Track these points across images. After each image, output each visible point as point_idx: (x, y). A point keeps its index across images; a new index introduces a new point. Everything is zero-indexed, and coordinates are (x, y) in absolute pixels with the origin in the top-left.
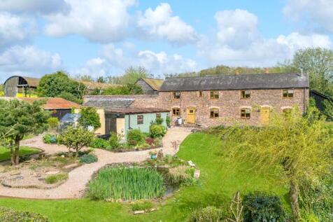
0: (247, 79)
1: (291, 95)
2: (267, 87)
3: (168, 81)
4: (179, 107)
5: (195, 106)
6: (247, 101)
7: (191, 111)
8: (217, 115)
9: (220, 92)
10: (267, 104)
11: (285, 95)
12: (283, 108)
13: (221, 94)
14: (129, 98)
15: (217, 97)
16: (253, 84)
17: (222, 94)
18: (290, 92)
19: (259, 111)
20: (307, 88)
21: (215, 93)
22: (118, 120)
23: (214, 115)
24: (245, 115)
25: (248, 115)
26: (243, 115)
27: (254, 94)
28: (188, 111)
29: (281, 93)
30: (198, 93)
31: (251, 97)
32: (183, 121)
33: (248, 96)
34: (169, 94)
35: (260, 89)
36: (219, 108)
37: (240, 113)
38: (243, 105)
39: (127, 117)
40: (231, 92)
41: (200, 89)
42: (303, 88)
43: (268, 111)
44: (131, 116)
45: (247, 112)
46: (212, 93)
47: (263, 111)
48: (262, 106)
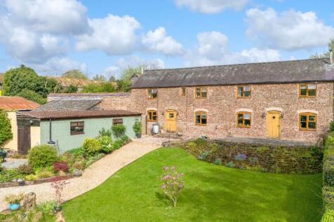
0: (249, 70)
1: (313, 93)
2: (276, 80)
4: (155, 109)
5: (176, 108)
6: (246, 101)
7: (172, 116)
8: (204, 121)
9: (208, 88)
10: (275, 105)
11: (303, 93)
12: (300, 112)
13: (210, 91)
15: (205, 95)
16: (256, 77)
17: (212, 91)
18: (311, 87)
19: (263, 116)
21: (203, 90)
22: (33, 129)
23: (202, 120)
24: (243, 121)
25: (248, 122)
26: (240, 121)
27: (256, 90)
28: (167, 115)
29: (297, 89)
30: (180, 90)
31: (252, 95)
32: (160, 128)
33: (248, 94)
35: (265, 83)
36: (207, 111)
37: (236, 119)
38: (241, 107)
39: (45, 125)
40: (223, 88)
41: (184, 85)
43: (277, 116)
44: (54, 124)
45: (246, 117)
46: (198, 89)
47: (269, 117)
48: (267, 110)
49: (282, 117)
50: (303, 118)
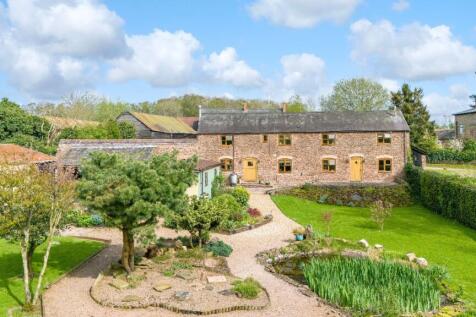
1: (388, 141)
3: (208, 119)
4: (231, 157)
5: (257, 156)
6: (331, 148)
7: (250, 164)
8: (289, 169)
9: (292, 136)
10: (357, 152)
11: (380, 140)
12: (378, 157)
13: (294, 138)
14: (145, 143)
15: (288, 142)
17: (296, 138)
18: (387, 136)
19: (347, 162)
20: (407, 131)
21: (286, 137)
23: (285, 168)
24: (328, 167)
25: (333, 168)
26: (325, 167)
27: (339, 139)
28: (245, 163)
29: (375, 137)
30: (261, 136)
31: (337, 143)
32: (239, 178)
33: (332, 141)
34: (215, 137)
35: (348, 132)
36: (291, 158)
37: (321, 165)
38: (325, 154)
40: (307, 135)
41: (265, 132)
42: (403, 131)
43: (359, 161)
45: (331, 163)
46: (281, 137)
47: (352, 162)
48: (351, 155)
49: (363, 162)
50: (381, 162)
